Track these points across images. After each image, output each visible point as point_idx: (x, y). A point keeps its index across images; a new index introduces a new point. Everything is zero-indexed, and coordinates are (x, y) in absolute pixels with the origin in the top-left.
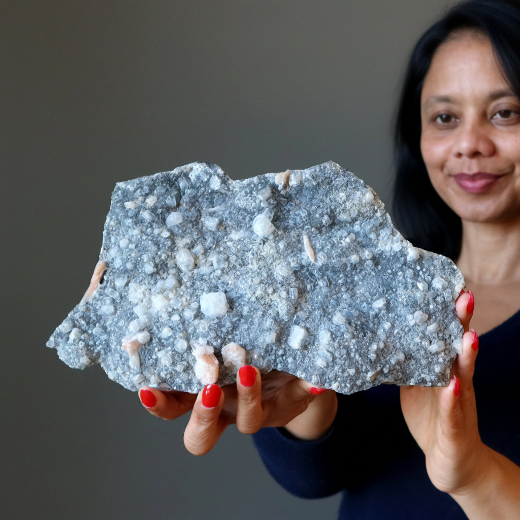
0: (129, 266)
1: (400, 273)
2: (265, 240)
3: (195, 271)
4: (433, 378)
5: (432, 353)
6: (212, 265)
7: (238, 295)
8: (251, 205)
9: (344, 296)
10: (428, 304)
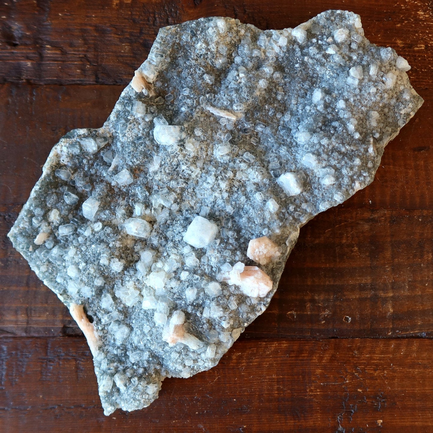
0: (99, 282)
1: (306, 58)
2: (182, 143)
3: (155, 226)
4: (411, 105)
5: (392, 89)
6: (163, 207)
7: (210, 205)
8: (139, 130)
9: (286, 120)
10: (350, 59)
